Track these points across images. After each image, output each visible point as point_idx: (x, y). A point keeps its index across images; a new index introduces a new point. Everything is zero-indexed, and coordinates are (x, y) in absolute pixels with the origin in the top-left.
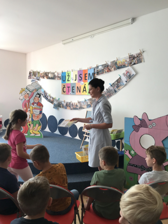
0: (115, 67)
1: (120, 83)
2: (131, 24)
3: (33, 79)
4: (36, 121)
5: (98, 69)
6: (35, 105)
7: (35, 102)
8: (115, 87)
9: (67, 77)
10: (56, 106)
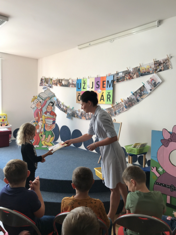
0: (138, 74)
1: (143, 92)
2: (157, 26)
3: (45, 87)
4: (49, 132)
5: (118, 76)
6: (48, 114)
7: (48, 111)
8: (138, 95)
9: (83, 85)
10: (70, 115)
